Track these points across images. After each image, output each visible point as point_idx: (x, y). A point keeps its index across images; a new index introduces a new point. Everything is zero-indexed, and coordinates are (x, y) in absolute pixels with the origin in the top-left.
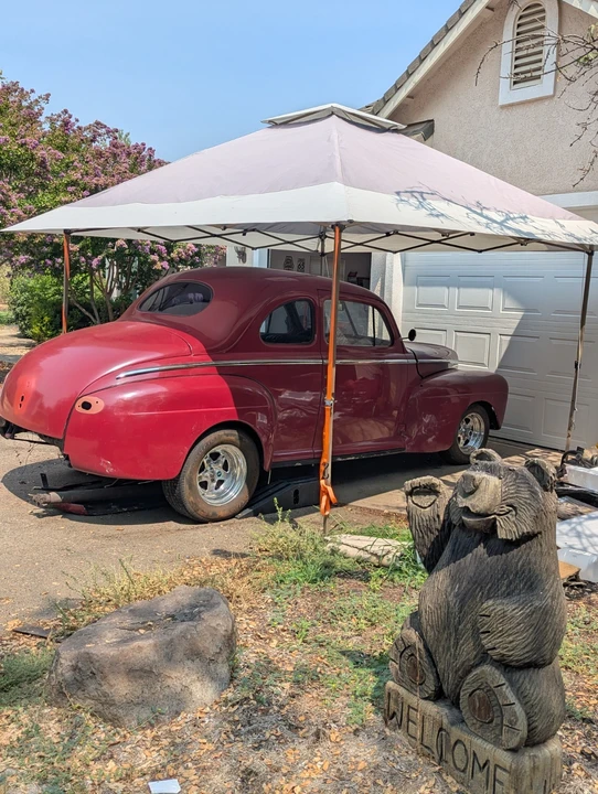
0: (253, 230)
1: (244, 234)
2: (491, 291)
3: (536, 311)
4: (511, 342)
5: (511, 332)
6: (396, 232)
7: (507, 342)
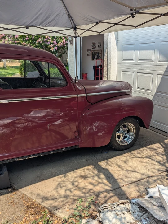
0: (32, 26)
1: (27, 28)
2: (153, 51)
4: (162, 78)
5: (163, 73)
6: (100, 22)
7: (161, 78)
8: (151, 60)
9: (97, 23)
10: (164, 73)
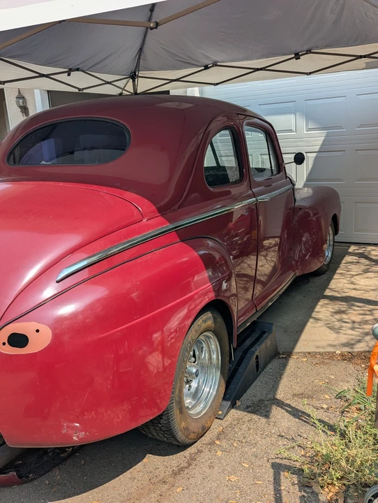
0: (78, 70)
1: (69, 75)
2: (292, 116)
3: (340, 127)
4: (316, 157)
5: (317, 148)
6: (215, 64)
7: (313, 159)
8: (291, 131)
9: (206, 67)
10: (320, 148)
